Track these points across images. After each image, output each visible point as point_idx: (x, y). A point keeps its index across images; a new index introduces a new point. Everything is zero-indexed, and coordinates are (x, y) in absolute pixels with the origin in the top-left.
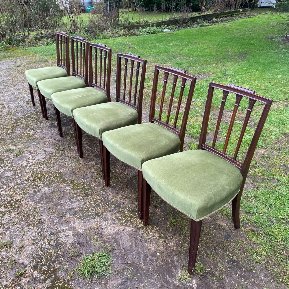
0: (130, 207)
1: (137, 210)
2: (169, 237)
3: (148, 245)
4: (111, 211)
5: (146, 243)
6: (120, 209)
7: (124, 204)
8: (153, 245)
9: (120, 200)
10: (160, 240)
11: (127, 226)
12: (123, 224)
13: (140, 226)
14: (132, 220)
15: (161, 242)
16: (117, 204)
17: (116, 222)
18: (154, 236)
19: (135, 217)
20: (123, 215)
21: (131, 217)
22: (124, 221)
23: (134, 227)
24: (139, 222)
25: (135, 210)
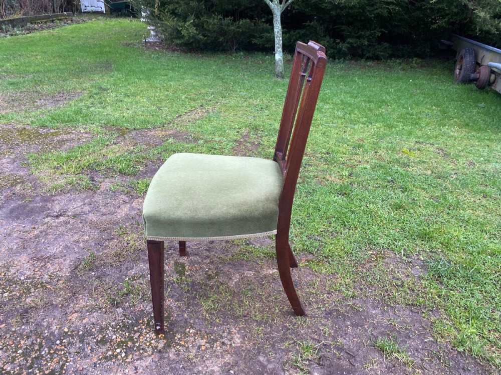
0: (114, 323)
1: (130, 322)
2: (224, 332)
3: (203, 368)
4: (79, 353)
5: (196, 367)
6: (95, 338)
7: (97, 324)
8: (211, 361)
9: (82, 321)
10: (215, 346)
11: (137, 360)
12: (127, 360)
13: (161, 345)
14: (137, 345)
15: (219, 348)
16: (81, 333)
17: (108, 365)
18: (199, 347)
19: (138, 334)
20: (111, 345)
21: (131, 339)
22: (123, 355)
23: (152, 354)
24: (153, 339)
25: (128, 323)
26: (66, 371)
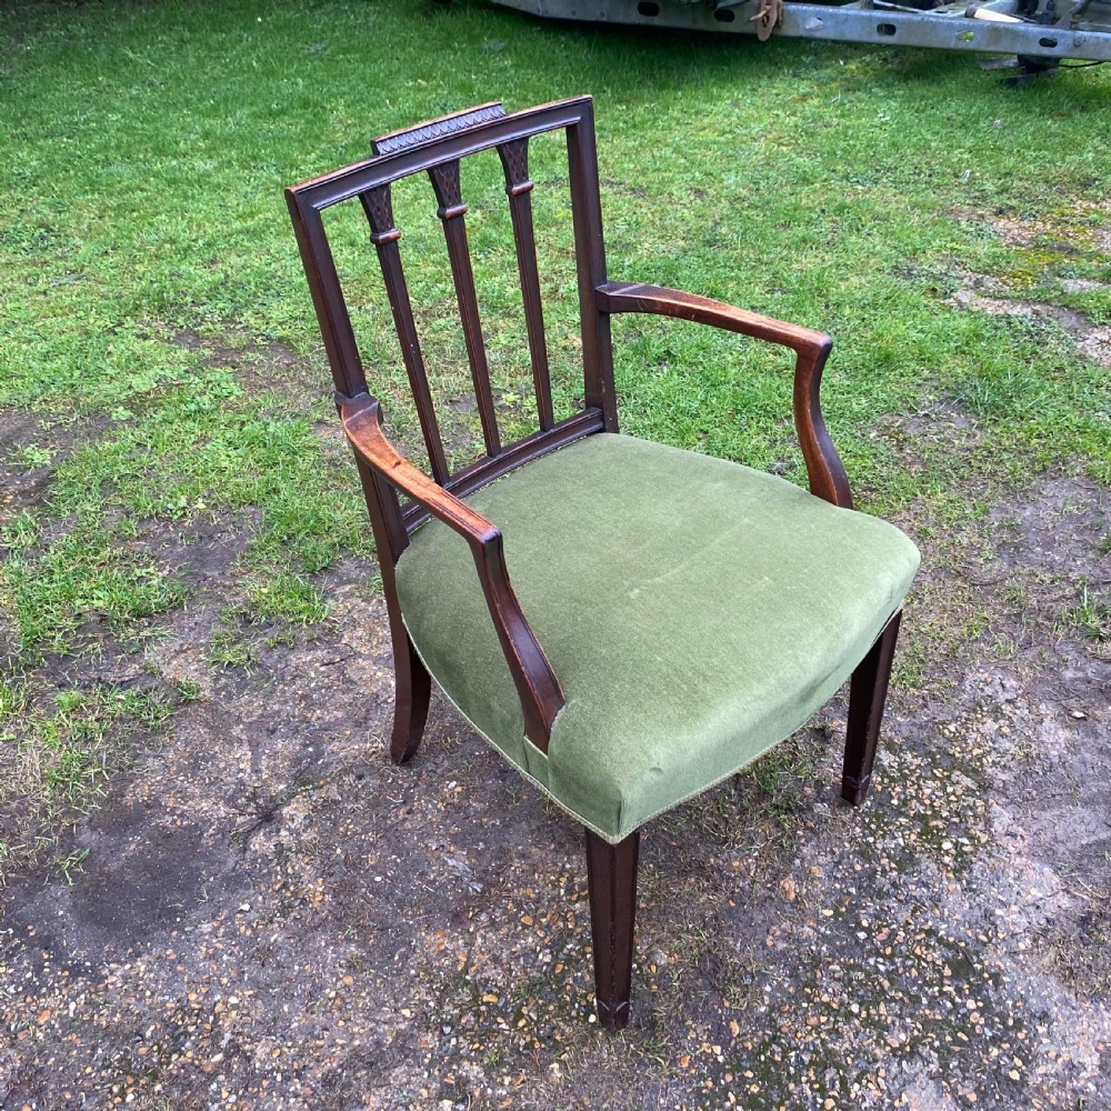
26: (960, 941)
